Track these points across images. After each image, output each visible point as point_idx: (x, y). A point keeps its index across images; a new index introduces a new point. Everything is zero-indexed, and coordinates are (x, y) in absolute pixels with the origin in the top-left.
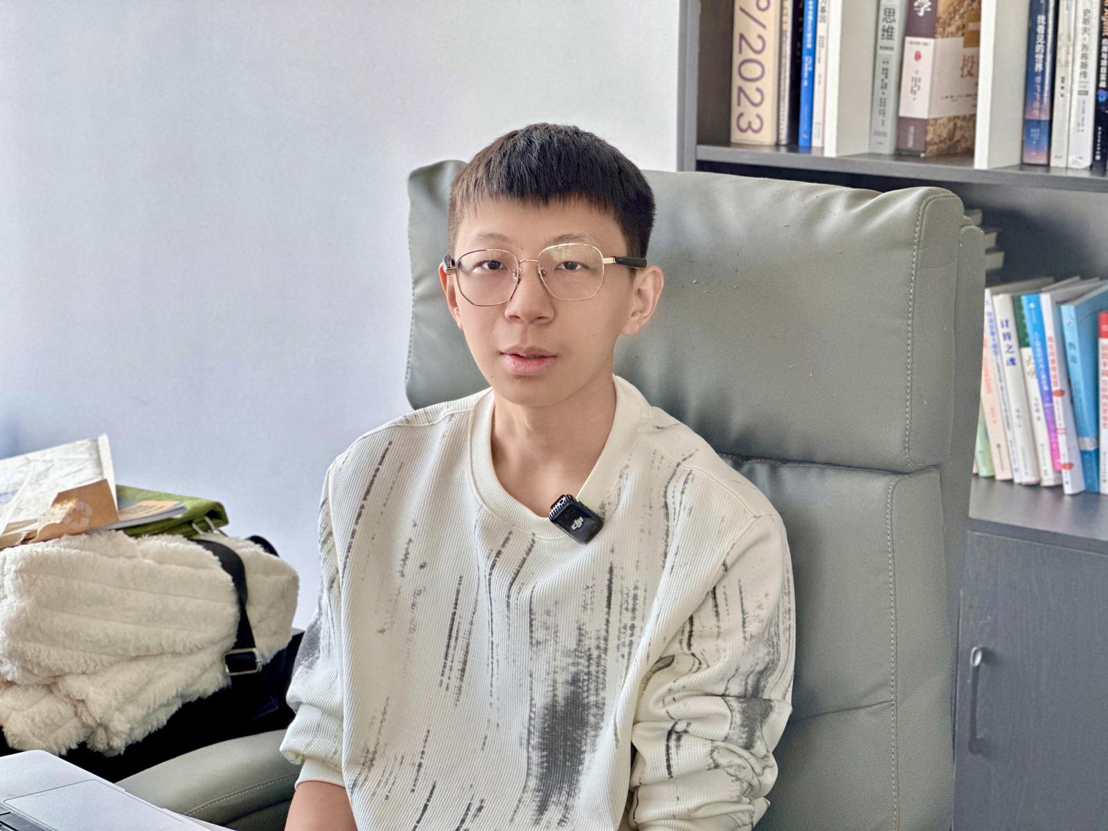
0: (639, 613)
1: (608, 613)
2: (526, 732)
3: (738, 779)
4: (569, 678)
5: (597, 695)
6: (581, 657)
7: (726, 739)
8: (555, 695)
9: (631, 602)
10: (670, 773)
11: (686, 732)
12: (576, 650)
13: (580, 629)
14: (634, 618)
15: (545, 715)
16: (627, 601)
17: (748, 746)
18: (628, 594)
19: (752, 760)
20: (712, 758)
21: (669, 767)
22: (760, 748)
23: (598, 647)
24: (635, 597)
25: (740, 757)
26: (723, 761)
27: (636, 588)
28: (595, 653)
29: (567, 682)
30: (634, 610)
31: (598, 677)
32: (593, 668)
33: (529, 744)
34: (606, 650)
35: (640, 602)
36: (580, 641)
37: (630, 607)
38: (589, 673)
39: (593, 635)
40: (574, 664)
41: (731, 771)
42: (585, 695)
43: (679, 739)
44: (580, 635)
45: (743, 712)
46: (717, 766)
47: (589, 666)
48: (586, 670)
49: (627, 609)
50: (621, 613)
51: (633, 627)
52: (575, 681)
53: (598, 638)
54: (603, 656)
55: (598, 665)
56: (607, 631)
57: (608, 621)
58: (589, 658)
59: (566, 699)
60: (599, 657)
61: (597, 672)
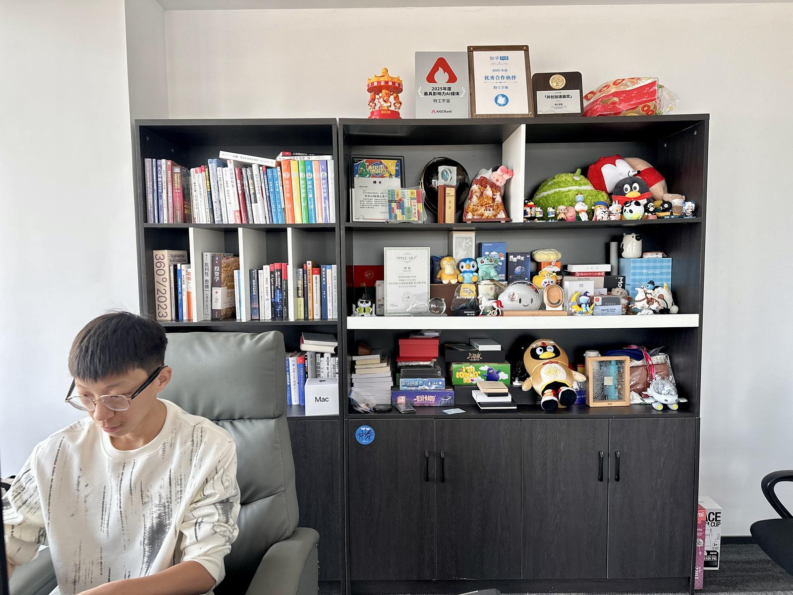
0: (183, 485)
1: (170, 488)
2: (143, 539)
3: (224, 536)
4: (157, 515)
5: (169, 520)
6: (161, 507)
7: (218, 521)
8: (153, 523)
9: (179, 481)
10: (197, 539)
11: (202, 522)
12: (159, 504)
13: (160, 496)
14: (181, 487)
15: (150, 531)
16: (178, 482)
17: (227, 522)
18: (178, 479)
19: (229, 527)
20: (213, 530)
21: (196, 537)
22: (231, 521)
23: (168, 502)
24: (181, 479)
25: (225, 527)
26: (218, 530)
27: (181, 476)
28: (167, 504)
29: (156, 517)
30: (181, 484)
31: (169, 513)
32: (166, 510)
33: (144, 543)
34: (171, 502)
35: (183, 480)
36: (160, 500)
37: (179, 483)
38: (165, 513)
39: (165, 497)
40: (159, 510)
41: (222, 533)
42: (165, 521)
43: (199, 525)
44: (160, 498)
45: (222, 509)
46: (216, 533)
47: (165, 510)
48: (164, 511)
49: (178, 485)
50: (176, 487)
51: (181, 491)
52: (160, 516)
53: (167, 498)
54: (170, 504)
55: (168, 508)
56: (171, 495)
57: (171, 491)
58: (165, 507)
59: (157, 524)
60: (168, 505)
61: (168, 511)
